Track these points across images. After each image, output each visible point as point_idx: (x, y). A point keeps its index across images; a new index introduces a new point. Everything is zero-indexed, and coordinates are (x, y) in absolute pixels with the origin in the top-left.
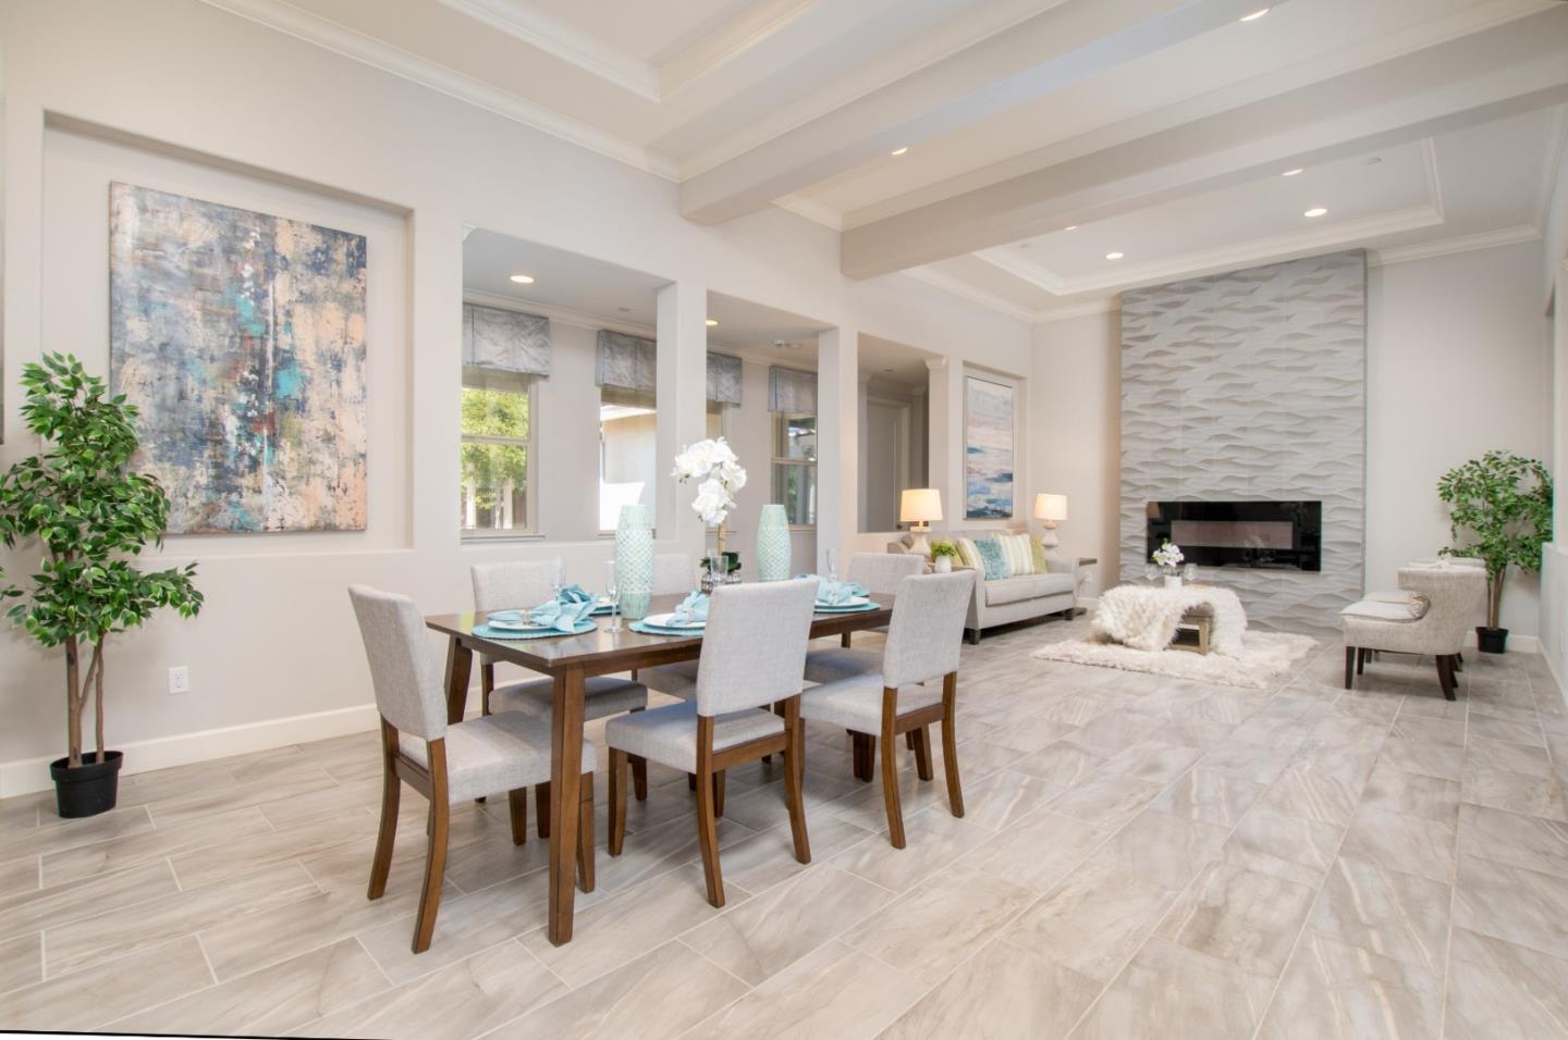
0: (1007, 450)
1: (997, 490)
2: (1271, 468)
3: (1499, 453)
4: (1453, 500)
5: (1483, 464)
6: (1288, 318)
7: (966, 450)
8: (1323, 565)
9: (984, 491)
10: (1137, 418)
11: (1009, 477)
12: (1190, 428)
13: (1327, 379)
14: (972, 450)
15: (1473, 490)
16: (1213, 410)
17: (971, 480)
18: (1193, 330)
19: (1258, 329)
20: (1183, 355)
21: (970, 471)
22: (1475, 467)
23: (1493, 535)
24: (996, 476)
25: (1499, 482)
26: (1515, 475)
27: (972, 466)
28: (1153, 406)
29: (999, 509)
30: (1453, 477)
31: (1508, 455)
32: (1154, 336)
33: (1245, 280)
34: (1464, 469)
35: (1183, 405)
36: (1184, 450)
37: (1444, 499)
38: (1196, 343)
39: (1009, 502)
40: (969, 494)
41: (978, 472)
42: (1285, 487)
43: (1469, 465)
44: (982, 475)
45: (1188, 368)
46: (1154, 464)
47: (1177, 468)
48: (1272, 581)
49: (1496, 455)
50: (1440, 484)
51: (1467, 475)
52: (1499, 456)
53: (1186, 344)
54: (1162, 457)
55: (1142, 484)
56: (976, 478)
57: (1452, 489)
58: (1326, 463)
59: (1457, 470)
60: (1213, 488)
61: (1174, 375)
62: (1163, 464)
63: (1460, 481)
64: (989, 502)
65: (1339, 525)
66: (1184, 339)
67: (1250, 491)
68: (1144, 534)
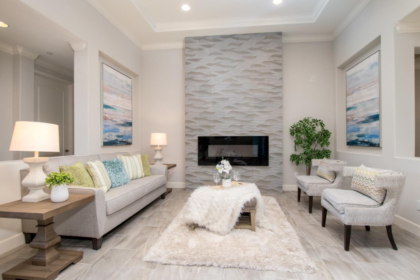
0: (129, 110)
1: (123, 130)
2: (249, 121)
3: (309, 118)
4: (295, 136)
5: (304, 122)
6: (255, 57)
7: (102, 106)
8: (270, 163)
9: (115, 130)
10: (192, 97)
11: (130, 124)
12: (216, 103)
13: (269, 85)
14: (106, 107)
15: (302, 131)
16: (225, 95)
17: (107, 124)
18: (216, 59)
19: (243, 61)
20: (213, 70)
21: (105, 119)
22: (301, 123)
23: (308, 149)
24: (122, 123)
25: (309, 128)
26: (314, 126)
27: (107, 116)
28: (200, 92)
29: (124, 140)
30: (294, 127)
31: (312, 119)
32: (200, 59)
33: (238, 39)
34: (298, 124)
35: (213, 92)
36: (213, 113)
37: (291, 135)
38: (218, 64)
39: (130, 137)
40: (105, 132)
41: (111, 120)
42: (255, 130)
43: (300, 122)
44: (114, 121)
45: (215, 75)
46: (200, 119)
47: (210, 121)
48: (250, 171)
49: (307, 119)
50: (290, 129)
51: (299, 126)
52: (309, 119)
53: (214, 64)
54: (204, 116)
55: (195, 128)
56: (109, 123)
57: (294, 131)
58: (270, 120)
59: (296, 124)
60: (226, 130)
61: (208, 78)
62: (204, 119)
63: (297, 128)
64: (118, 136)
65: (275, 146)
66: (213, 62)
67: (240, 131)
68: (197, 152)
